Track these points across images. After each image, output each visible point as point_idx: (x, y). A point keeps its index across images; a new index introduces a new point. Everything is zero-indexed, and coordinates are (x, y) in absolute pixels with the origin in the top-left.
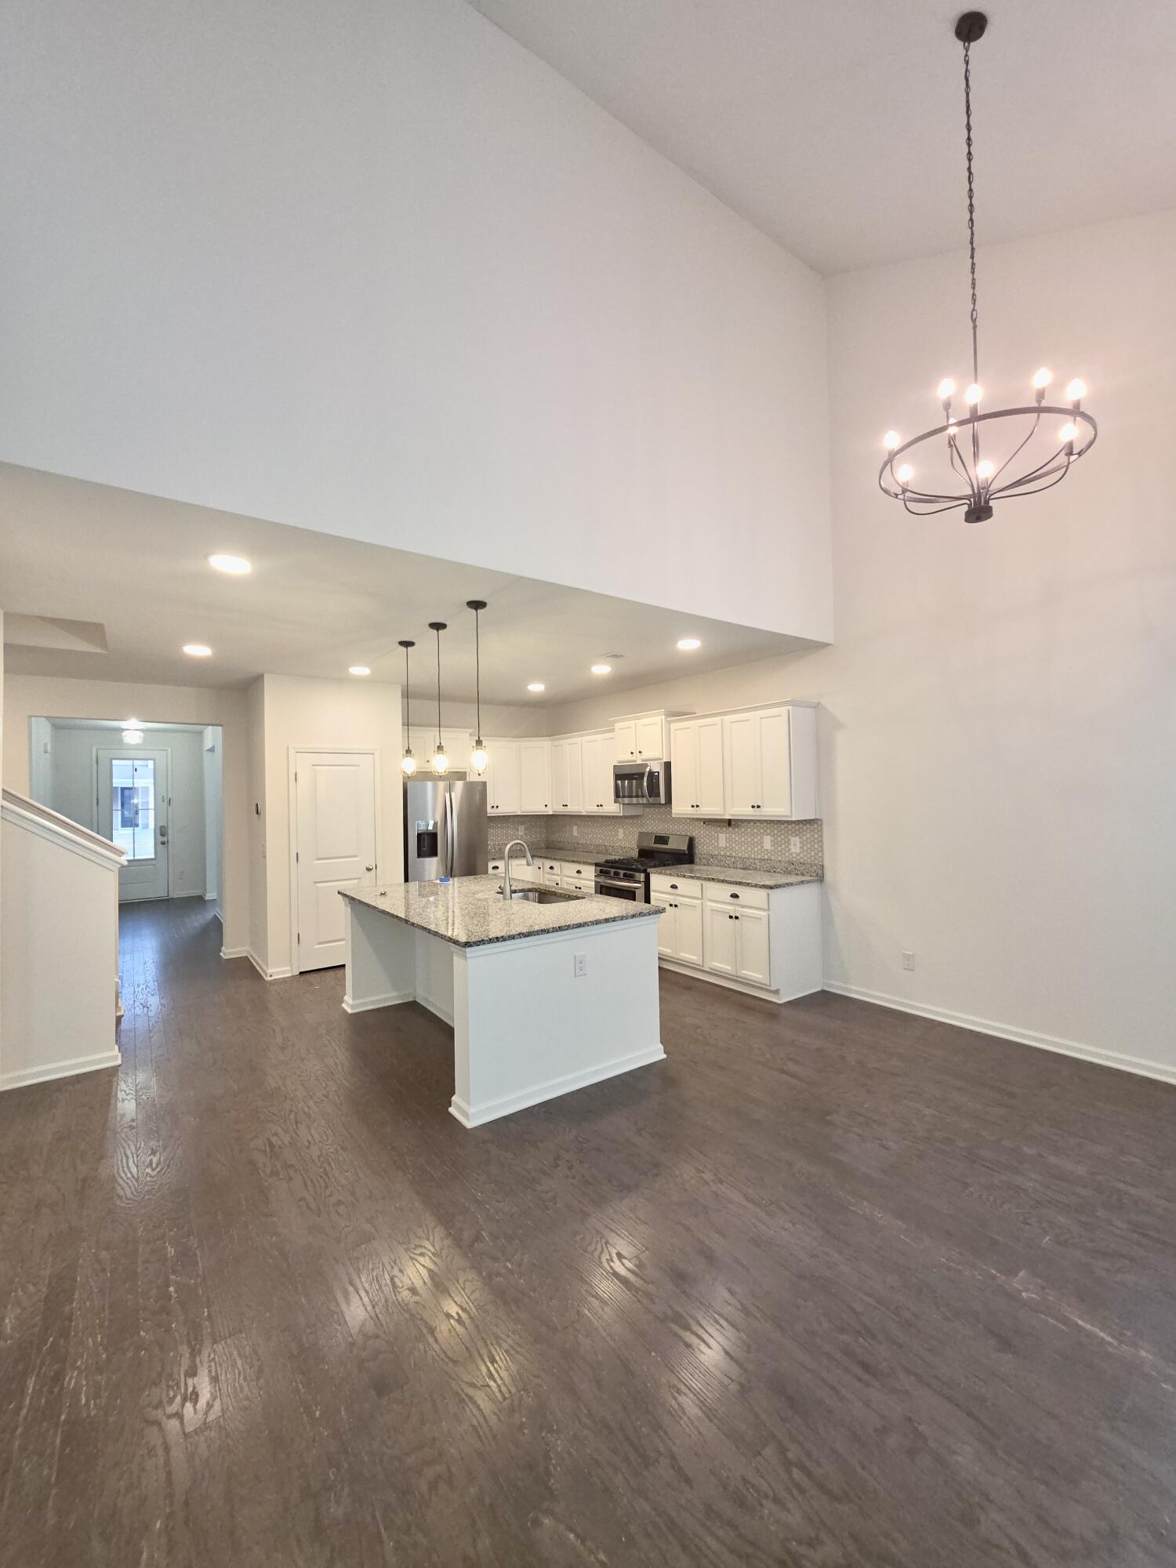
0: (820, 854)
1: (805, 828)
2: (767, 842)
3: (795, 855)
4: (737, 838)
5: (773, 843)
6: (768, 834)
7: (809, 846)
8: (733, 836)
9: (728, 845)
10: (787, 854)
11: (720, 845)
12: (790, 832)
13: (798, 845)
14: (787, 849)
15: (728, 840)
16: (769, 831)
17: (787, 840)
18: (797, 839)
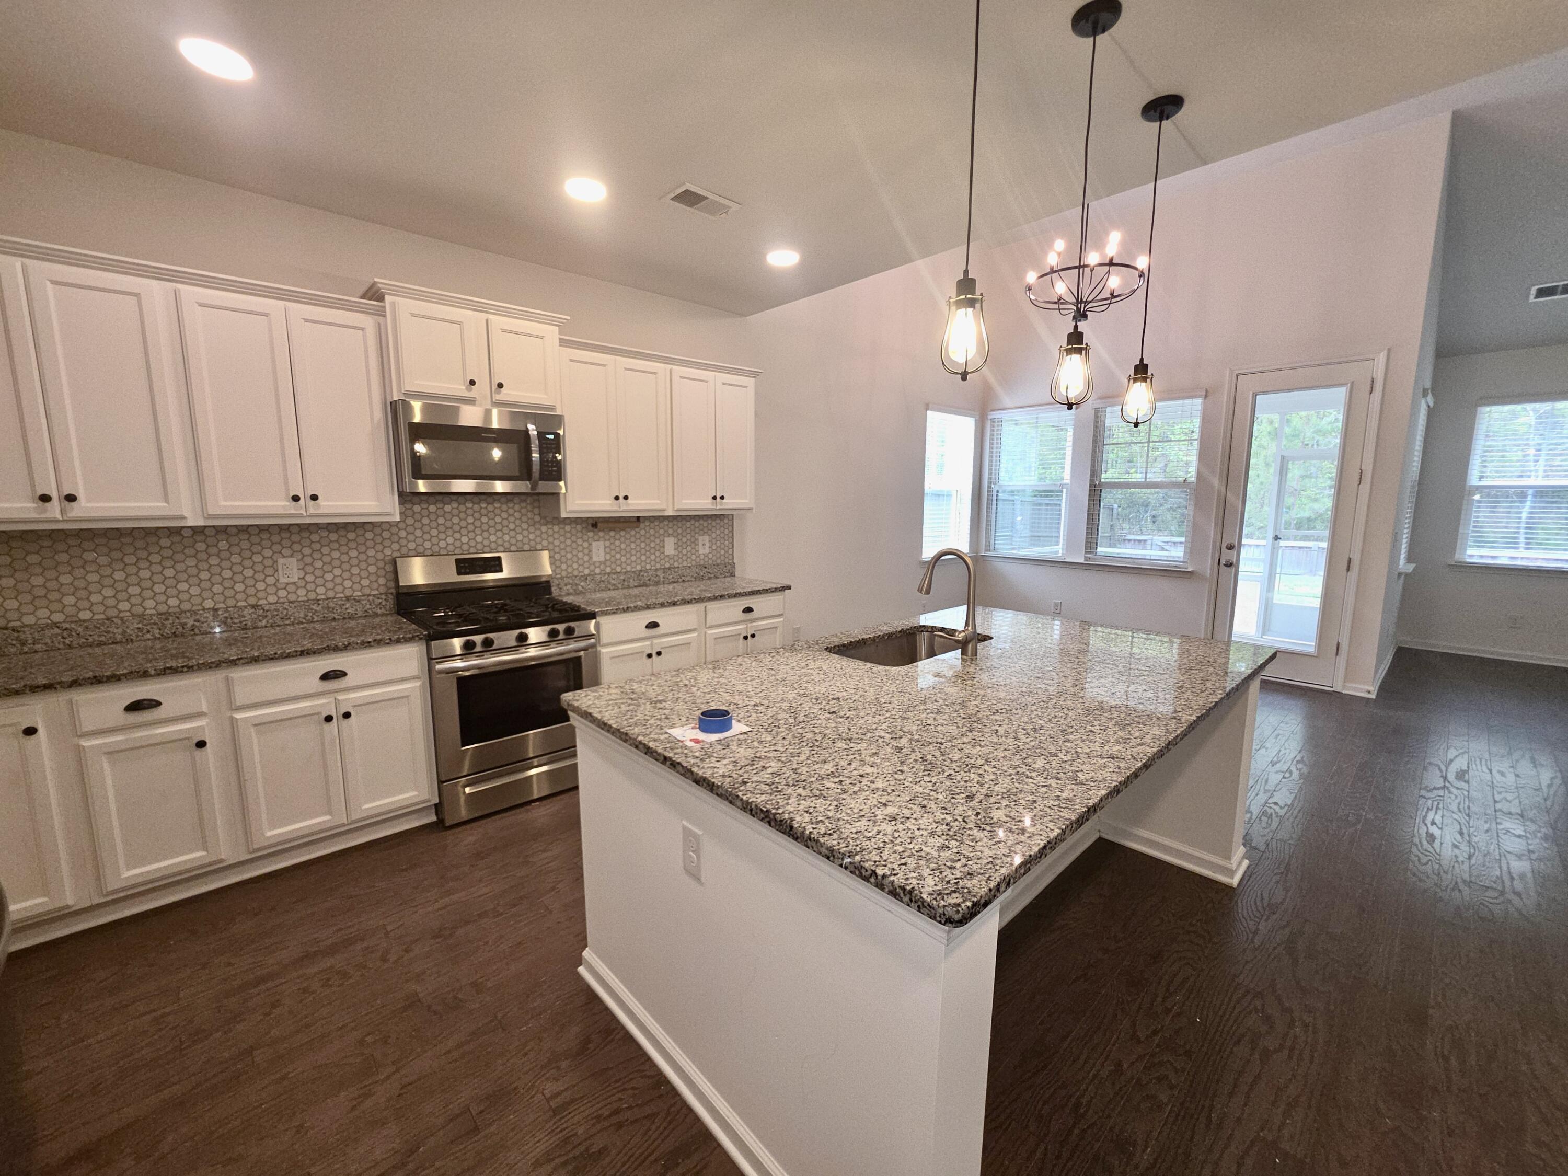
0: (730, 551)
1: (714, 523)
2: (670, 546)
3: (702, 557)
4: (623, 546)
5: (677, 546)
6: (669, 535)
7: (718, 544)
8: (617, 543)
9: (608, 557)
10: (694, 557)
11: (595, 559)
12: (697, 530)
13: (708, 545)
14: (693, 551)
15: (608, 550)
16: (671, 531)
17: (693, 540)
18: (706, 538)
